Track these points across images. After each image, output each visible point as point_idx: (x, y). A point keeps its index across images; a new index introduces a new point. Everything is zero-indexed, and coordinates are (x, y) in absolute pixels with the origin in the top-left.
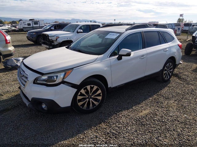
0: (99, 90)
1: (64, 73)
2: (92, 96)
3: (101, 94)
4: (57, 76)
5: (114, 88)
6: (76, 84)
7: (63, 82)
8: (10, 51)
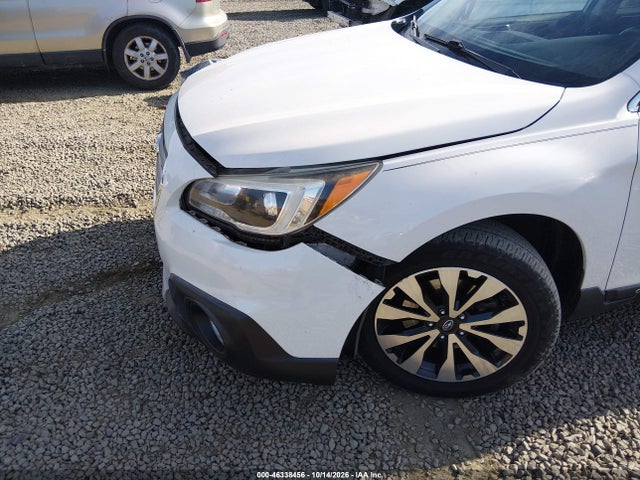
0: (512, 303)
1: (321, 184)
2: (464, 321)
3: (523, 331)
4: (281, 197)
5: (613, 295)
6: (381, 259)
7: (311, 236)
8: (209, 30)
